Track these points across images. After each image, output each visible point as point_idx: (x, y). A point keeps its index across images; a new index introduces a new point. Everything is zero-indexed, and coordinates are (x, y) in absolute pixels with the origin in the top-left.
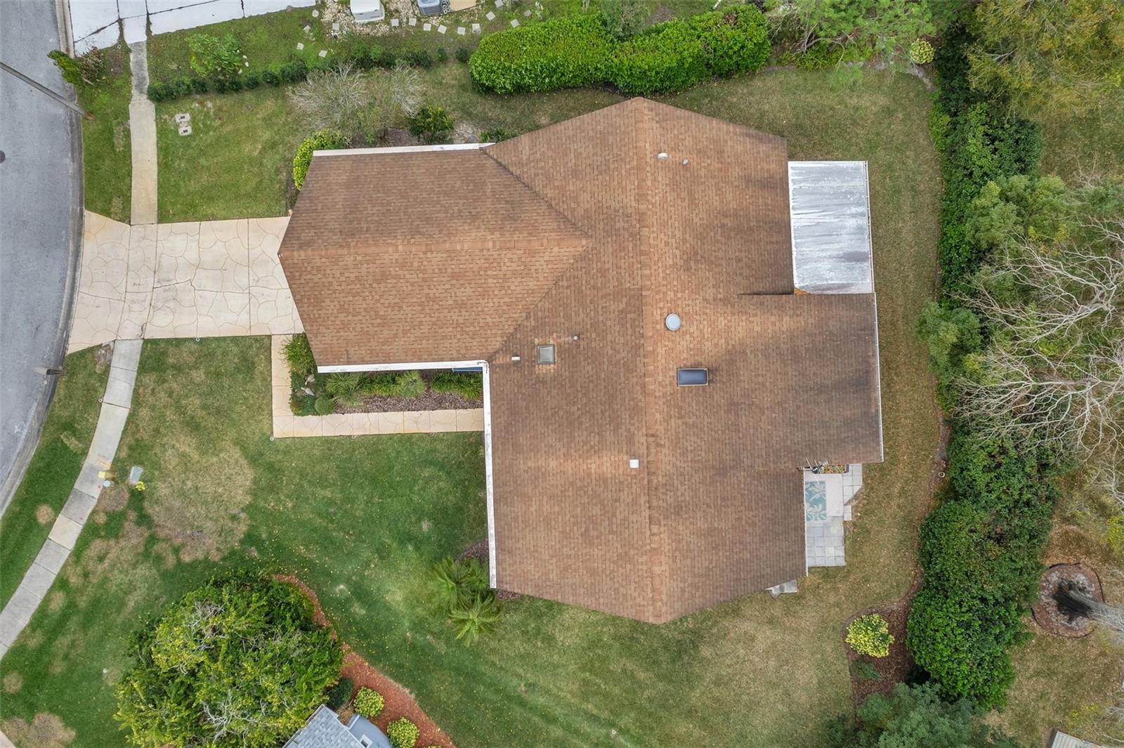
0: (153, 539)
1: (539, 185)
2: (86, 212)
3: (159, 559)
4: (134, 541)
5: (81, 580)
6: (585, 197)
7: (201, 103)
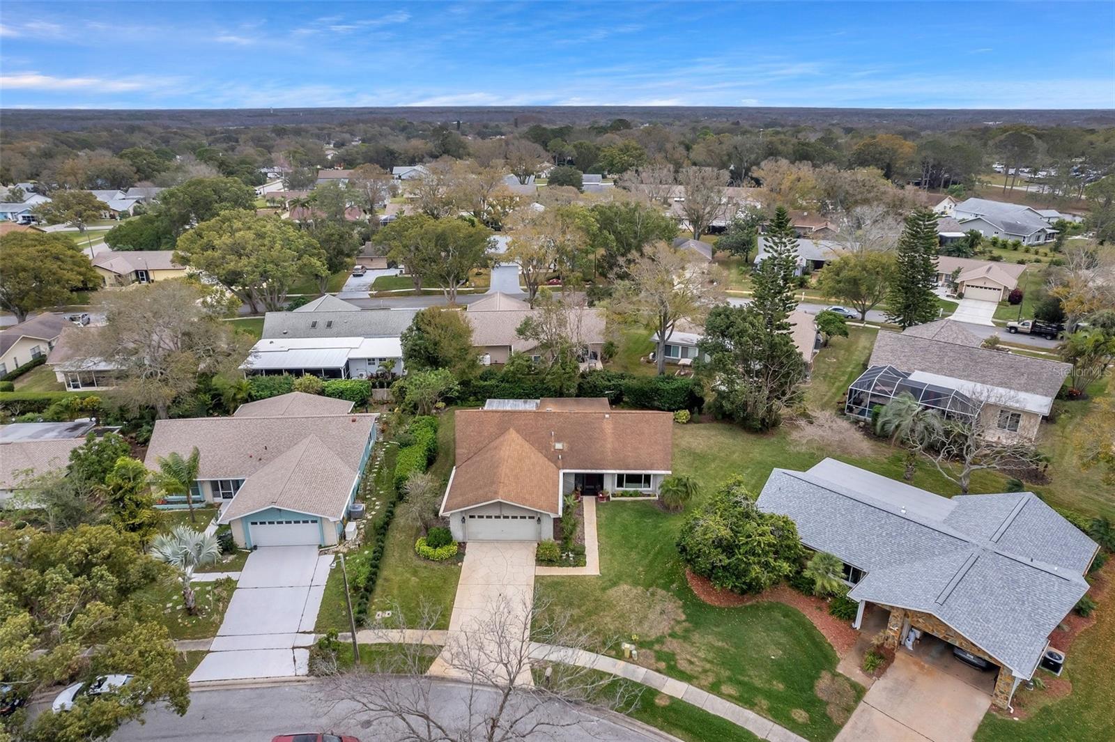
0: (673, 635)
1: (480, 446)
2: (428, 673)
3: (686, 630)
4: (676, 645)
5: (709, 673)
6: (491, 430)
7: (374, 604)
